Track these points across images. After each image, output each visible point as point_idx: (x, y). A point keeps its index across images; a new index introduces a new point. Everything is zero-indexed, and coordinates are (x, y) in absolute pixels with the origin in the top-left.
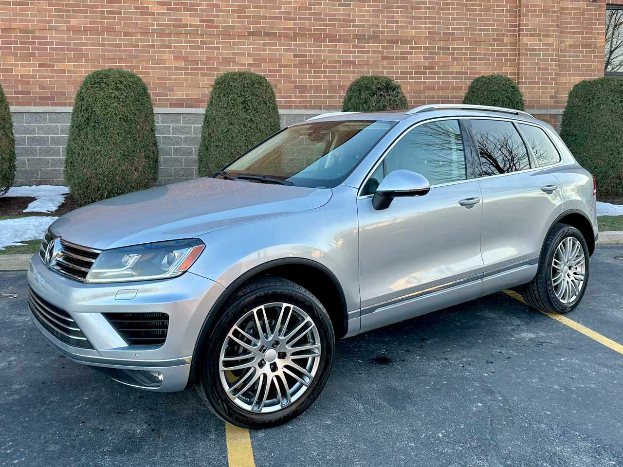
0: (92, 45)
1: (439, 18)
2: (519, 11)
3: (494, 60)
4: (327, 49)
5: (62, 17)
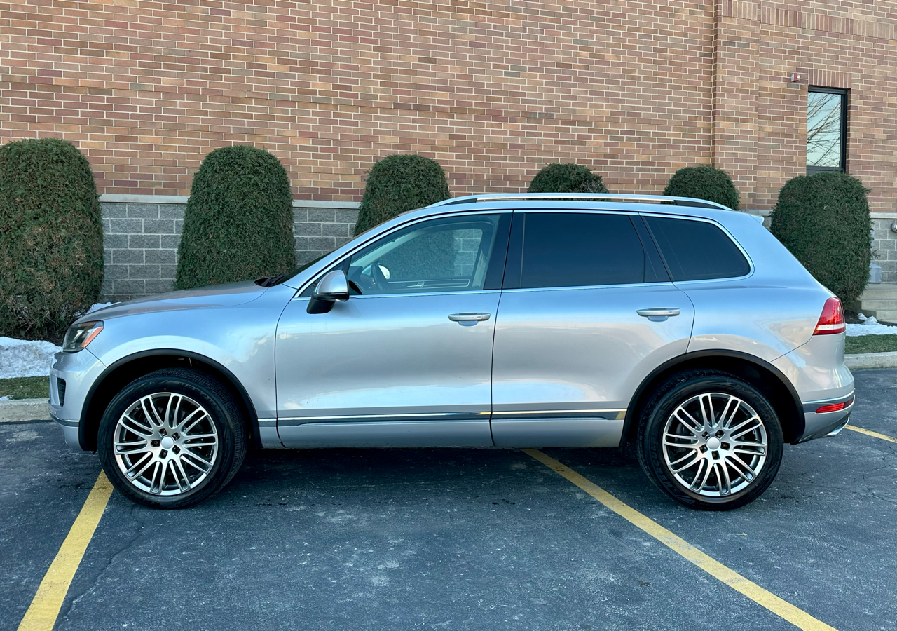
0: (189, 112)
1: (624, 95)
2: (715, 89)
3: (685, 148)
4: (491, 129)
5: (150, 73)
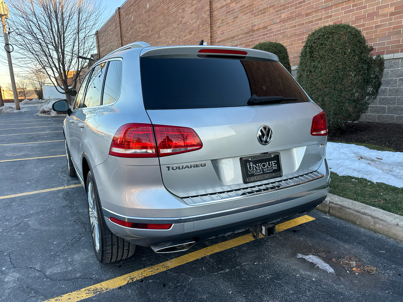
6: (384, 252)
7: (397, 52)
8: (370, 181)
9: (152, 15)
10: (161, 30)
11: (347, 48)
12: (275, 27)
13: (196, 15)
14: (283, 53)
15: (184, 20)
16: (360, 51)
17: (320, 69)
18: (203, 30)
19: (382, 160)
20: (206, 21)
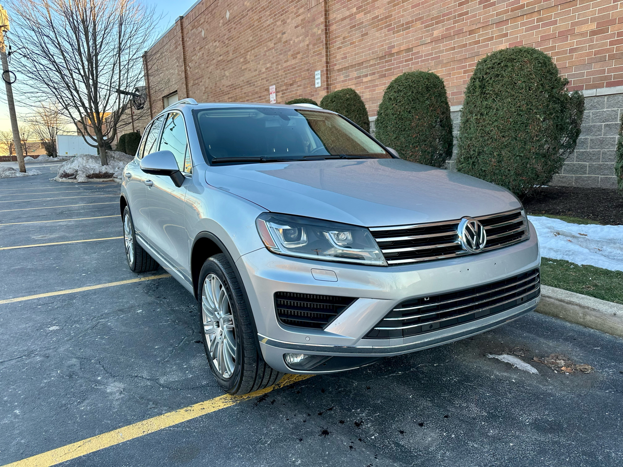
0: (446, 50)
5: (428, 31)
6: (599, 348)
7: (600, 86)
8: (573, 263)
9: (235, 29)
10: (248, 51)
11: (533, 81)
12: (424, 50)
13: (303, 30)
14: (439, 87)
15: (285, 37)
16: (550, 85)
17: (495, 110)
18: (314, 52)
19: (586, 237)
20: (320, 39)
